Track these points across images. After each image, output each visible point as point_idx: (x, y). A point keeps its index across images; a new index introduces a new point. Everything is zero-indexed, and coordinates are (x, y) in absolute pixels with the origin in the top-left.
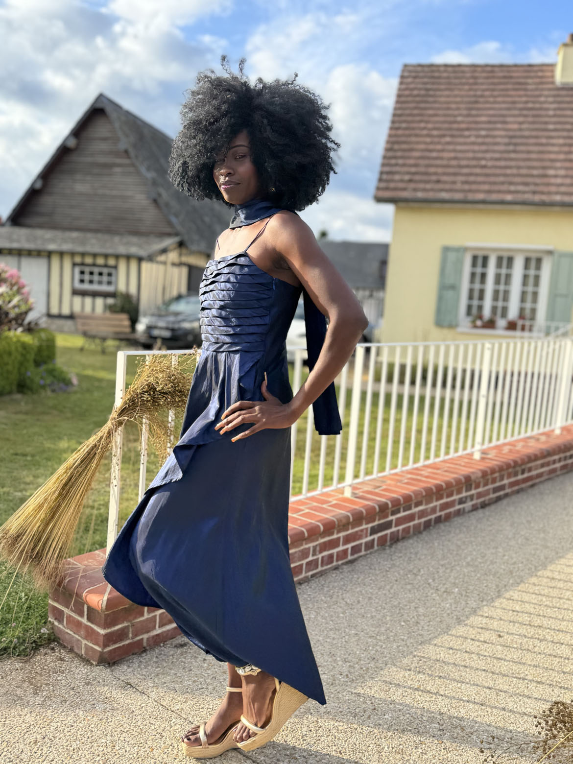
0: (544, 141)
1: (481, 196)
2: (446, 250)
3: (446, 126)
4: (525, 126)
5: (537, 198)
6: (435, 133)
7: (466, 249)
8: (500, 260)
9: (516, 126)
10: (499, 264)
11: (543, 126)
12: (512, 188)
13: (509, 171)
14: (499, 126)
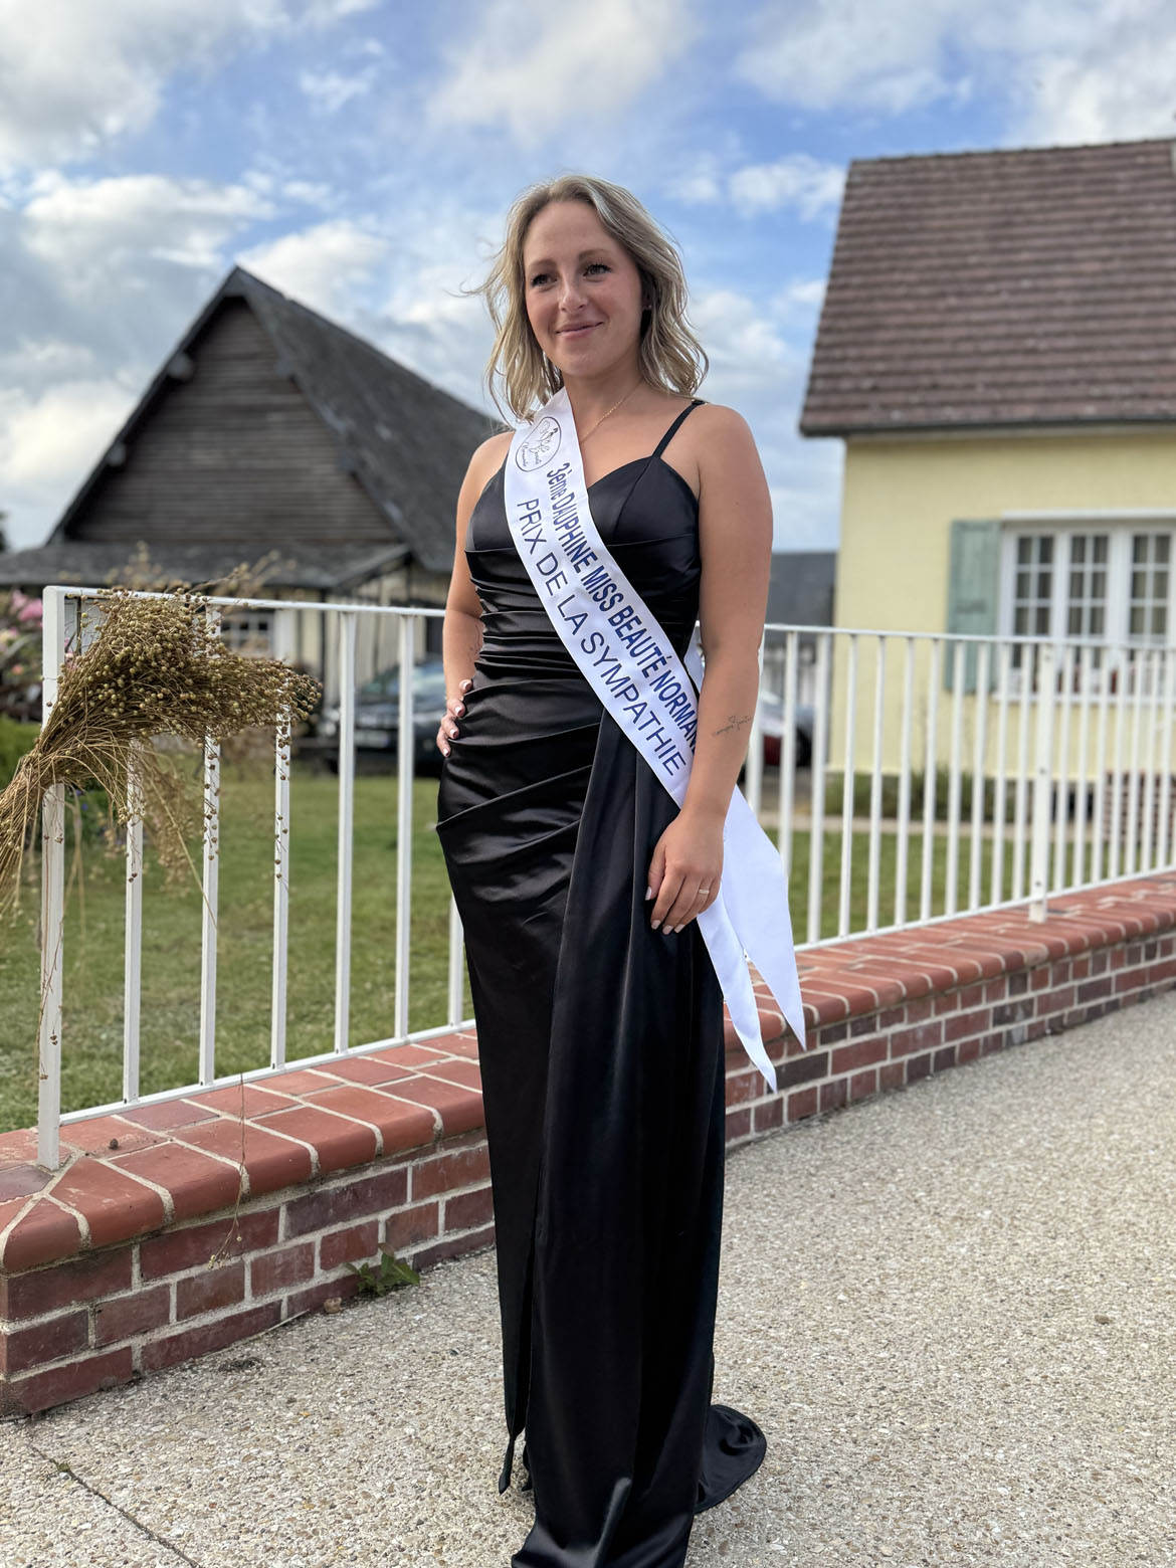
0: (1158, 292)
1: (1026, 412)
2: (961, 528)
3: (946, 275)
4: (1116, 265)
5: (1149, 408)
6: (924, 290)
7: (1006, 525)
8: (1078, 544)
9: (1095, 266)
10: (1077, 554)
11: (1154, 263)
12: (1096, 391)
13: (1086, 358)
14: (1059, 268)
